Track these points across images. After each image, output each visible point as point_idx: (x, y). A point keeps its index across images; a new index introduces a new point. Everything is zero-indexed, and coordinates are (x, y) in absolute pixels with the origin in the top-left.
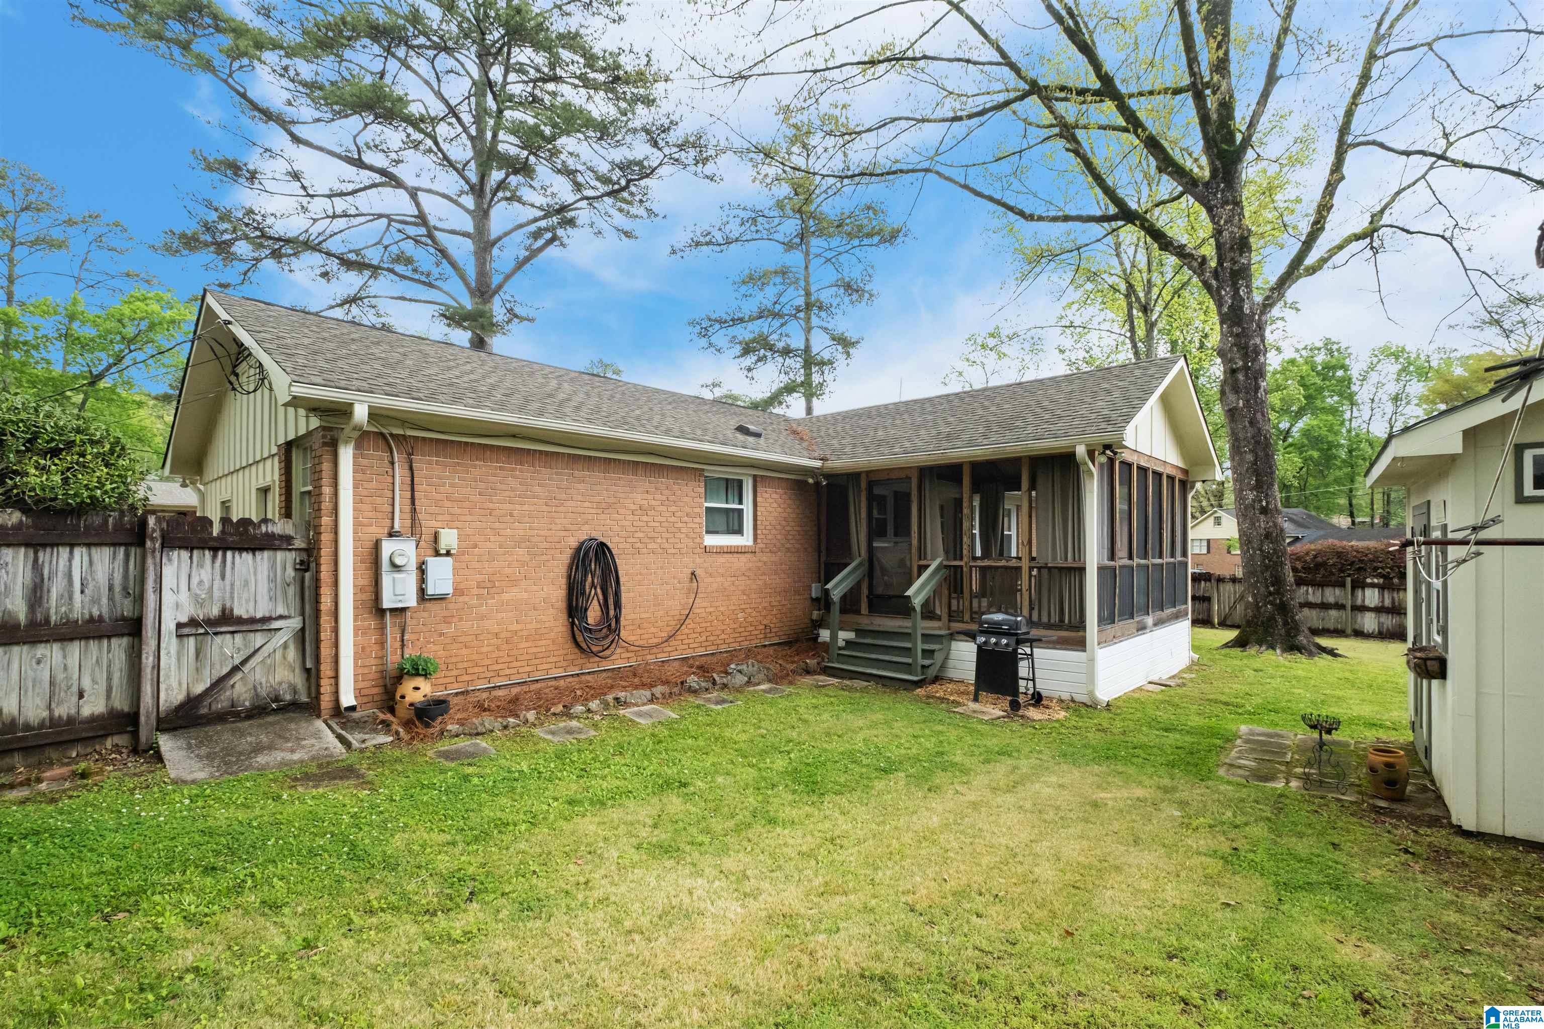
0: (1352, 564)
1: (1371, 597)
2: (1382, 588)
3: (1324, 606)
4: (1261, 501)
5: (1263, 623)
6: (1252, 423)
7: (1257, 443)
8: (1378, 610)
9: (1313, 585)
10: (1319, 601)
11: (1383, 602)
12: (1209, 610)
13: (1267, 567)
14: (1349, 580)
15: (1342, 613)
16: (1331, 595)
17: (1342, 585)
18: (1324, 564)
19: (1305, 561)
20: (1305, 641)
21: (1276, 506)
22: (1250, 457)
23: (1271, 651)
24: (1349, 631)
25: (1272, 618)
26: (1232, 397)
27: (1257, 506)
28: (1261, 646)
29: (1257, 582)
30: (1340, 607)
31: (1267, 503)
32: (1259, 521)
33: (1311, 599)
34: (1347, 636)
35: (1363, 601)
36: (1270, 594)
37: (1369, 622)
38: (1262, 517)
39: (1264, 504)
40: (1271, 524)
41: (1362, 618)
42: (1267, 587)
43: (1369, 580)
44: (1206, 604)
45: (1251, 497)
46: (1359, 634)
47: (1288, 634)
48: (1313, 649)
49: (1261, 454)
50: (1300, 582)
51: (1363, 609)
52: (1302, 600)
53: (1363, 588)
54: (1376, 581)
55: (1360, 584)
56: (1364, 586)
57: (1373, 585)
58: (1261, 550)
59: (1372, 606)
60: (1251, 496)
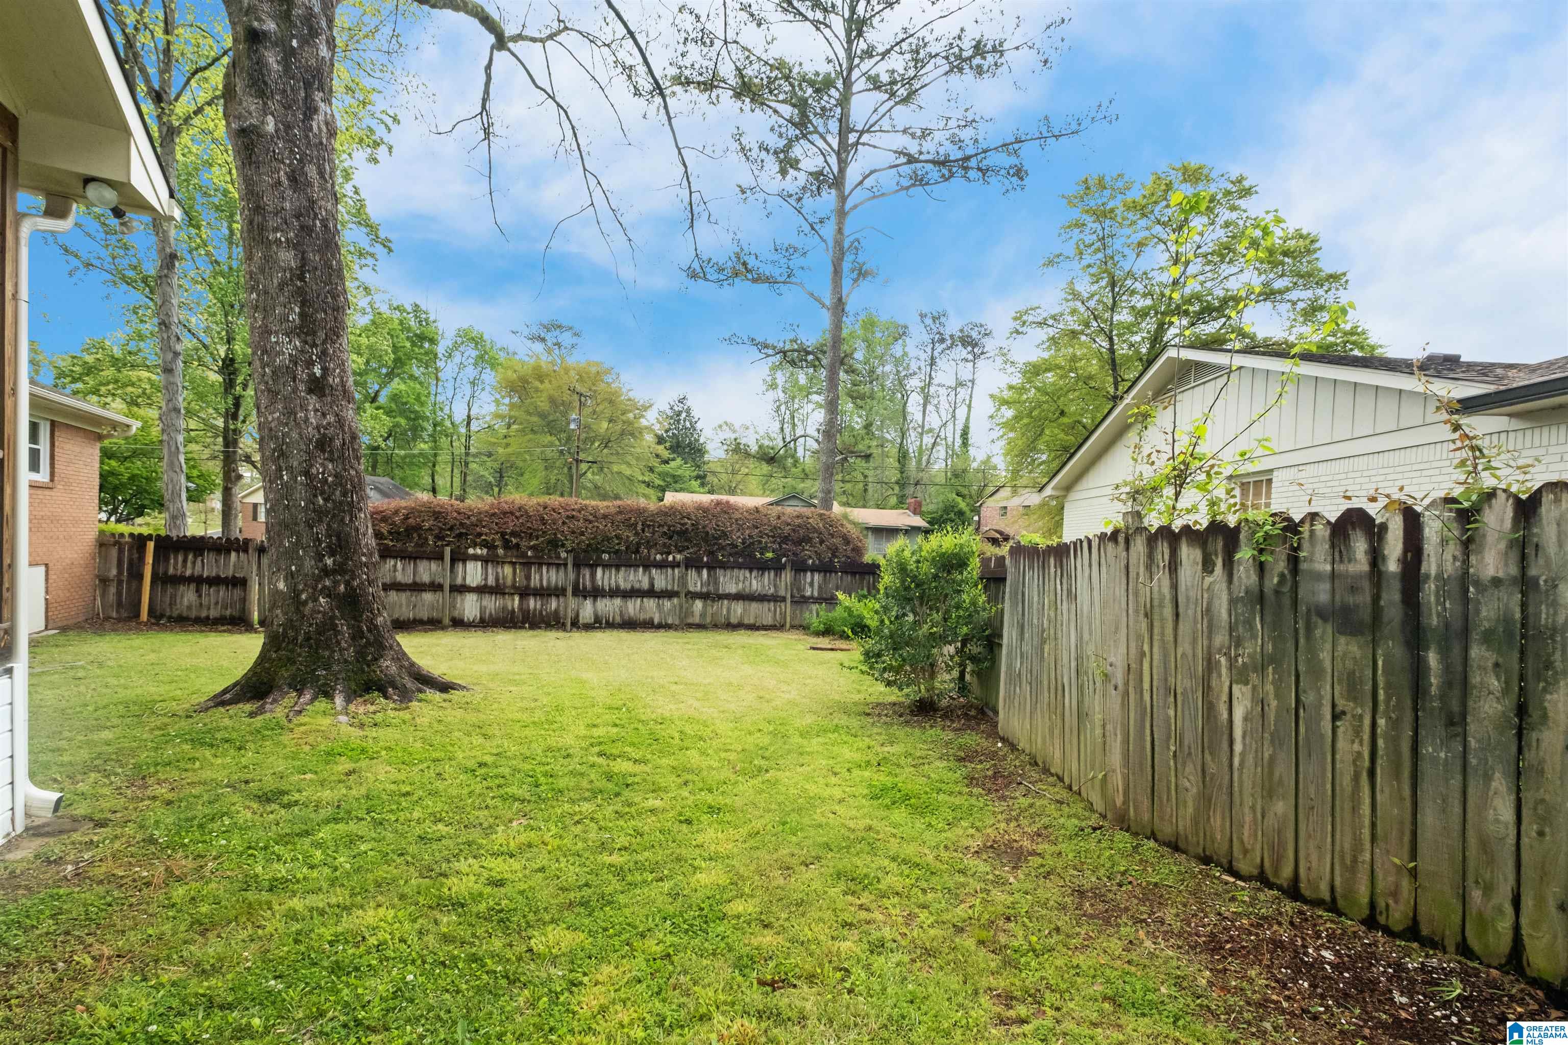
0: (451, 529)
1: (473, 573)
2: (485, 561)
3: (417, 587)
4: (310, 364)
5: (308, 638)
6: (296, 180)
7: (306, 230)
8: (481, 590)
9: (403, 558)
10: (411, 581)
11: (486, 579)
12: (244, 600)
13: (320, 513)
14: (448, 550)
15: (439, 595)
16: (427, 571)
17: (440, 557)
18: (418, 528)
19: (394, 523)
20: (394, 669)
21: (343, 384)
22: (287, 257)
23: (322, 704)
24: (446, 621)
25: (328, 626)
26: (251, 104)
27: (302, 374)
28: (300, 693)
29: (298, 543)
30: (435, 587)
31: (325, 369)
32: (304, 408)
33: (400, 577)
34: (443, 628)
35: (464, 579)
36: (326, 572)
37: (470, 606)
38: (313, 401)
39: (317, 371)
40: (331, 418)
41: (463, 600)
42: (320, 557)
43: (471, 551)
44: (237, 592)
45: (288, 349)
46: (458, 623)
47: (361, 654)
48: (409, 683)
49: (314, 258)
50: (386, 553)
51: (463, 589)
52: (388, 580)
53: (464, 561)
54: (479, 551)
55: (459, 557)
56: (465, 558)
57: (475, 558)
58: (307, 473)
59: (474, 585)
60: (288, 347)
